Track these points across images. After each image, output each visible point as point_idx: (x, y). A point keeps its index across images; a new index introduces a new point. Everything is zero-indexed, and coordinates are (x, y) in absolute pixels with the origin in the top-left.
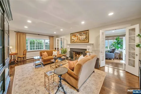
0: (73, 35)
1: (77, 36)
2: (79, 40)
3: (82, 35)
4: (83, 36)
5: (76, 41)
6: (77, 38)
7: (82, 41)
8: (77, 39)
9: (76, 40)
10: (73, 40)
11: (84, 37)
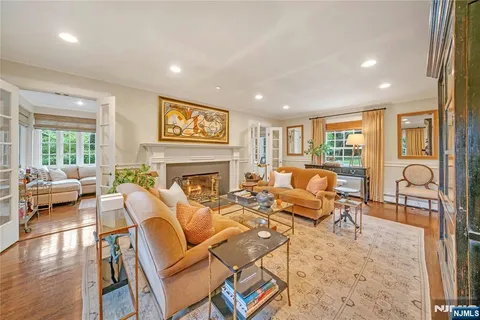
0: (175, 107)
1: (196, 118)
2: (203, 132)
3: (212, 120)
4: (213, 123)
5: (192, 136)
6: (192, 126)
7: (213, 138)
8: (195, 128)
9: (192, 131)
10: (178, 131)
11: (219, 126)
